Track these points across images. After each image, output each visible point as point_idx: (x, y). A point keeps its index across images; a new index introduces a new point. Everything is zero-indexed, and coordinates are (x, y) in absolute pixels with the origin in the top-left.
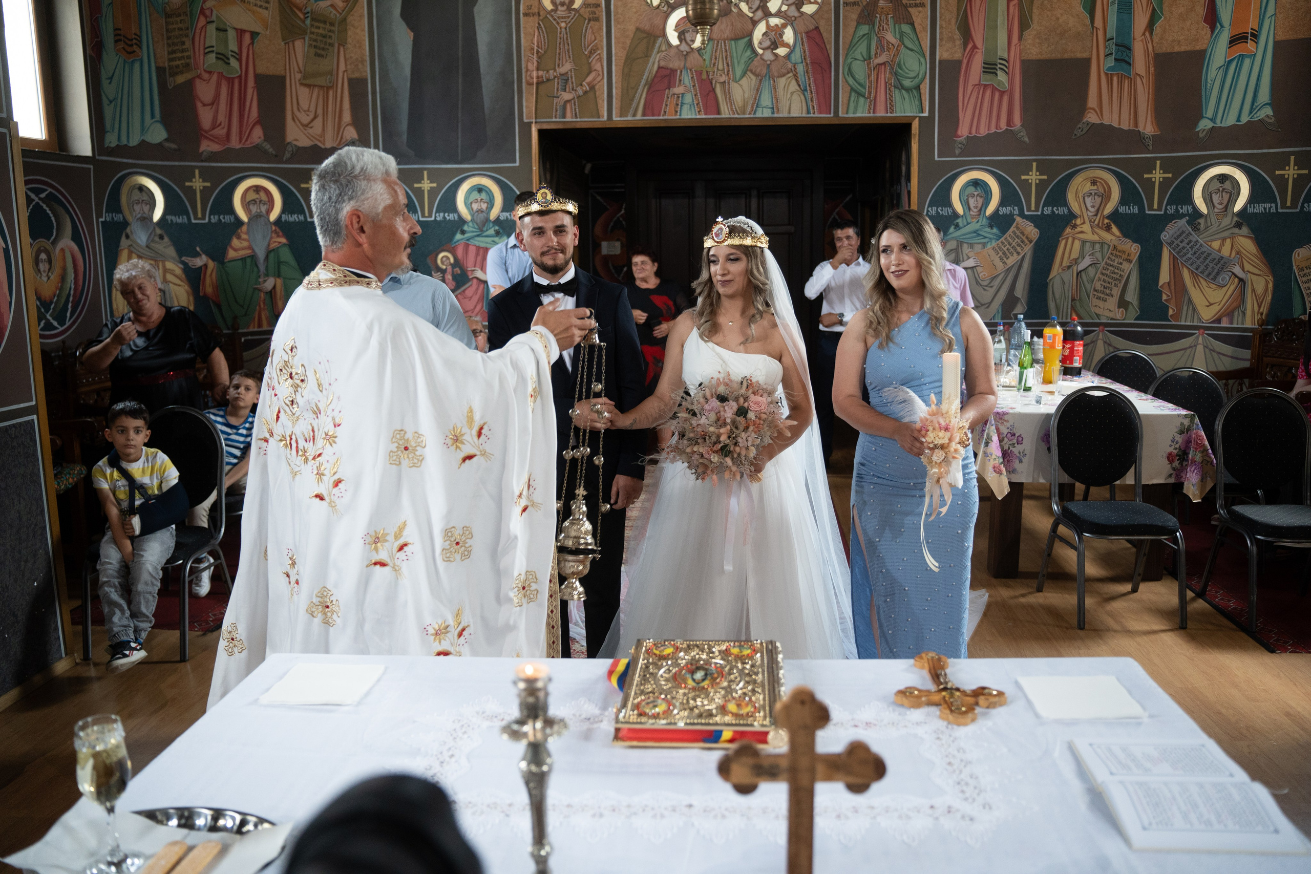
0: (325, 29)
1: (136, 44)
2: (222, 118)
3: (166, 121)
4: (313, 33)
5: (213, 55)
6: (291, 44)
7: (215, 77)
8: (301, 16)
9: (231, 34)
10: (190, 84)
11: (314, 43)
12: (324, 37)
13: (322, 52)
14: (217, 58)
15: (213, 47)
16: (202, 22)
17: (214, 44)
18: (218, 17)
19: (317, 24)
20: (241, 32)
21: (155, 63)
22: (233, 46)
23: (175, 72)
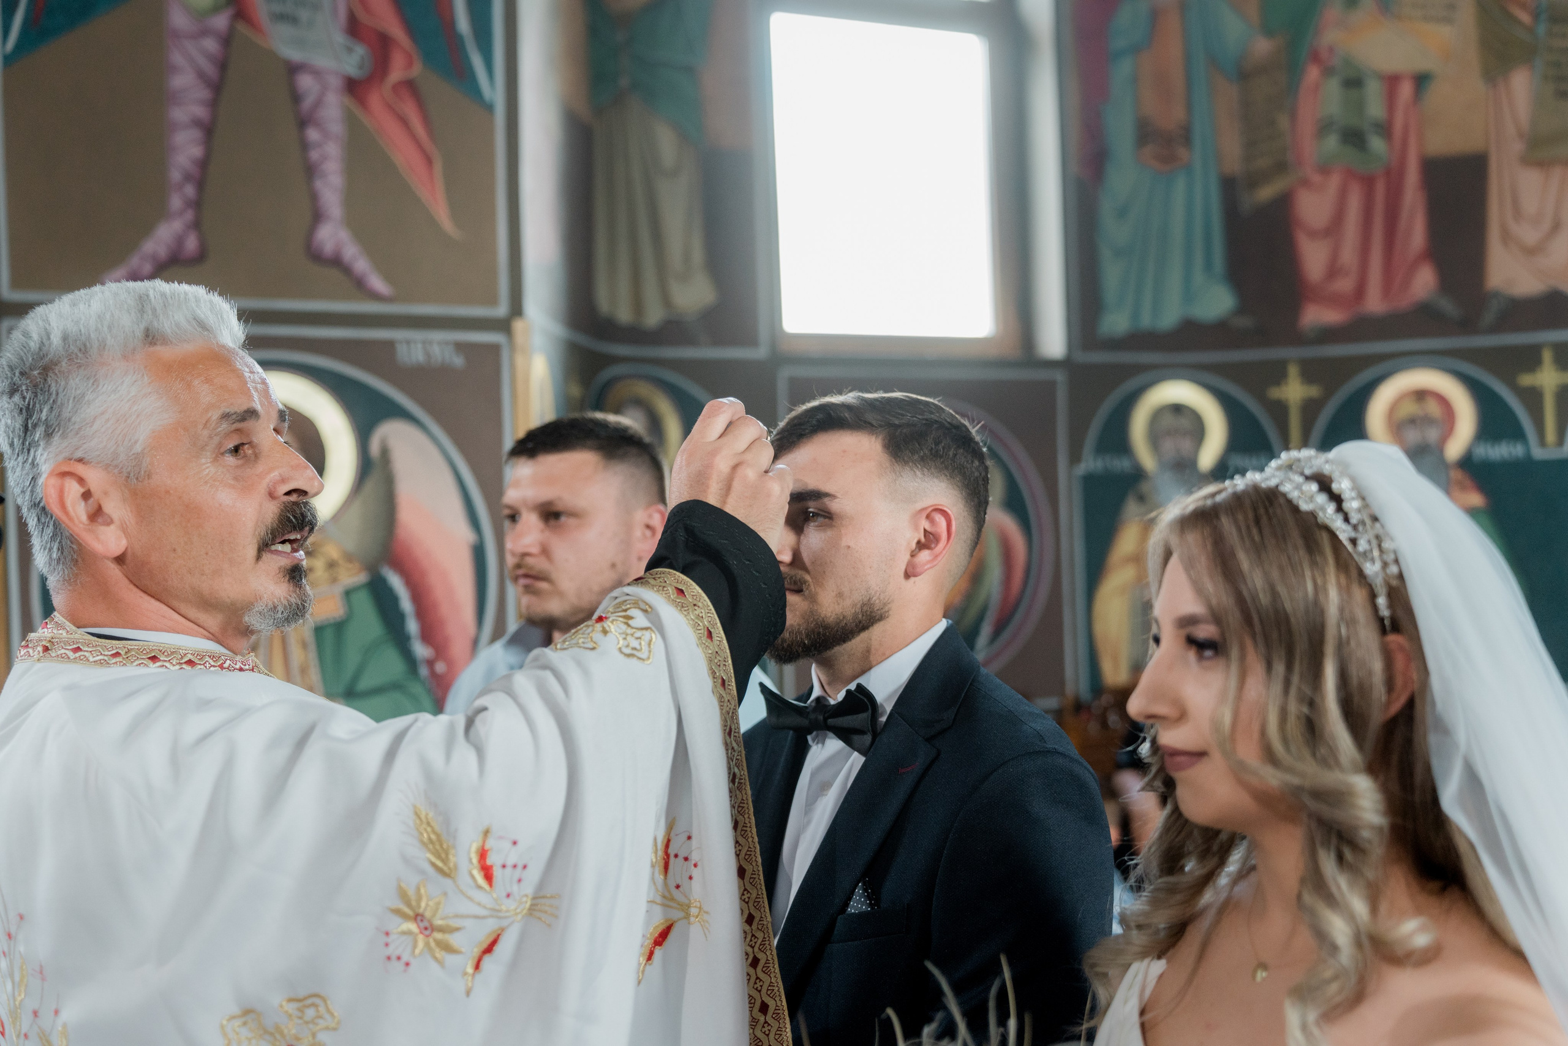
1: (1183, 143)
2: (1349, 255)
3: (1236, 279)
4: (1551, 50)
5: (1332, 142)
6: (1503, 84)
7: (1335, 180)
8: (1525, 17)
9: (1374, 88)
10: (1285, 200)
11: (1555, 71)
14: (1344, 141)
15: (1332, 119)
16: (1313, 73)
17: (1336, 111)
18: (1346, 61)
19: (1559, 29)
20: (1392, 81)
21: (1220, 167)
22: (1375, 109)
23: (1254, 180)
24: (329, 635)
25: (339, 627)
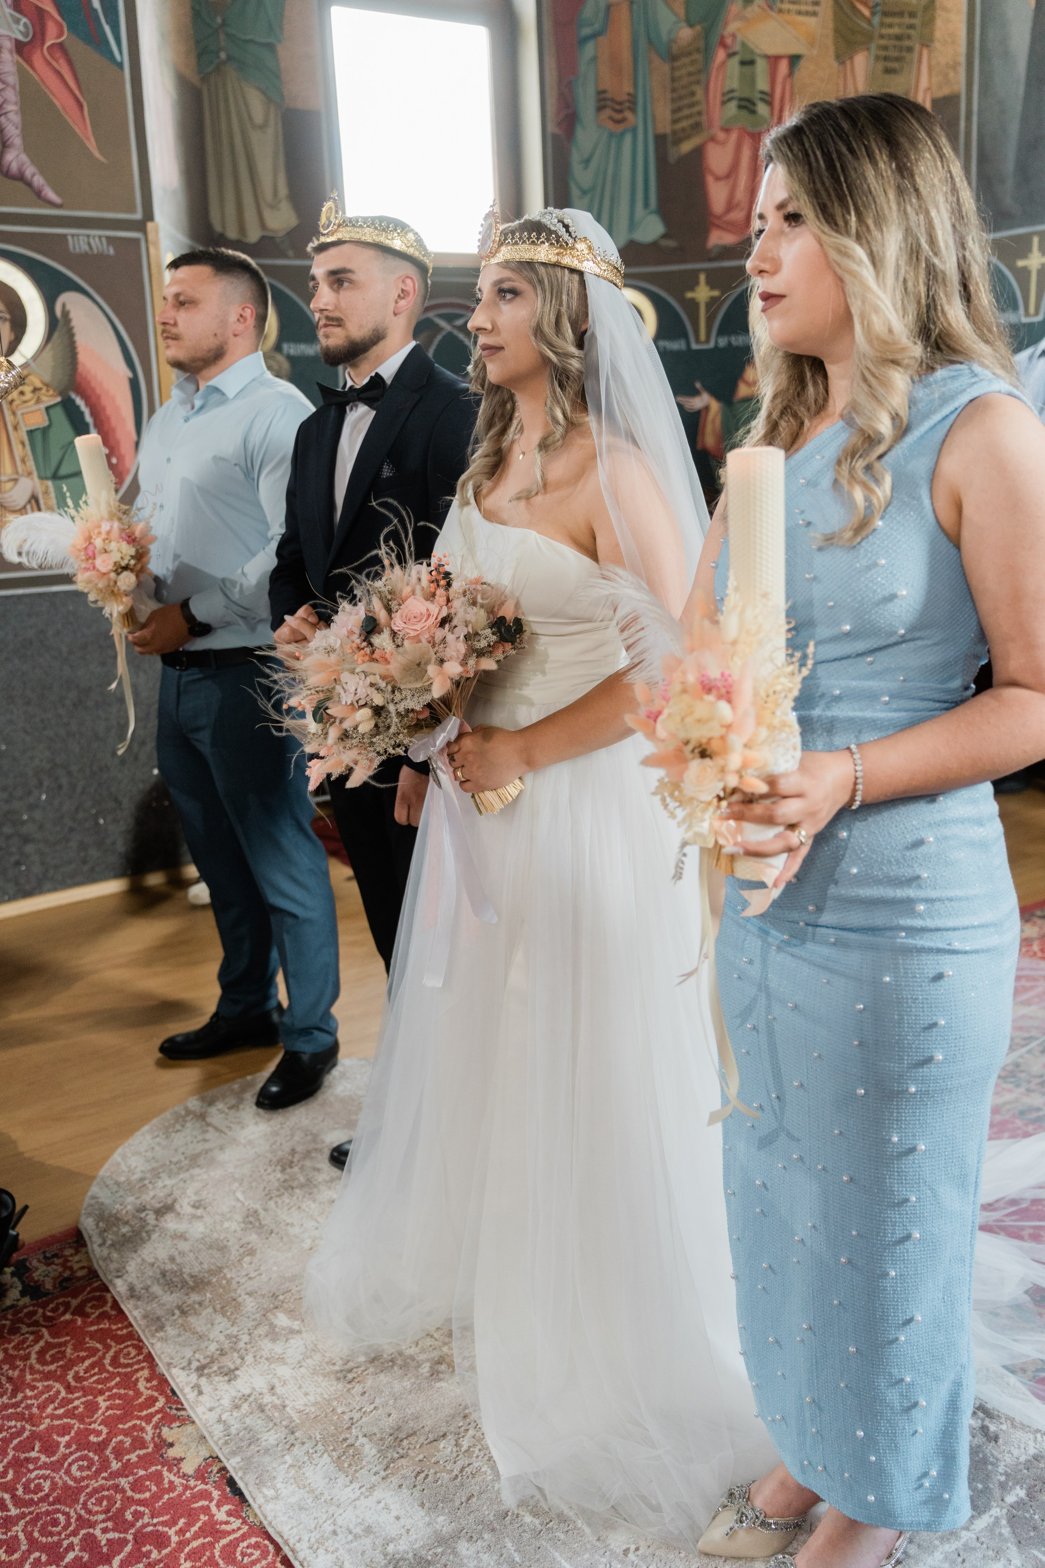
0: (899, 25)
1: (629, 108)
3: (664, 211)
4: (882, 37)
5: (733, 105)
6: (848, 63)
7: (734, 136)
8: (866, 12)
9: (761, 66)
10: (699, 153)
11: (883, 53)
12: (899, 38)
13: (895, 65)
14: (740, 107)
15: (732, 91)
16: (721, 55)
17: (735, 84)
18: (744, 45)
19: (888, 20)
20: (773, 60)
21: (655, 128)
22: (762, 84)
23: (679, 138)
24: (38, 437)
25: (45, 431)
